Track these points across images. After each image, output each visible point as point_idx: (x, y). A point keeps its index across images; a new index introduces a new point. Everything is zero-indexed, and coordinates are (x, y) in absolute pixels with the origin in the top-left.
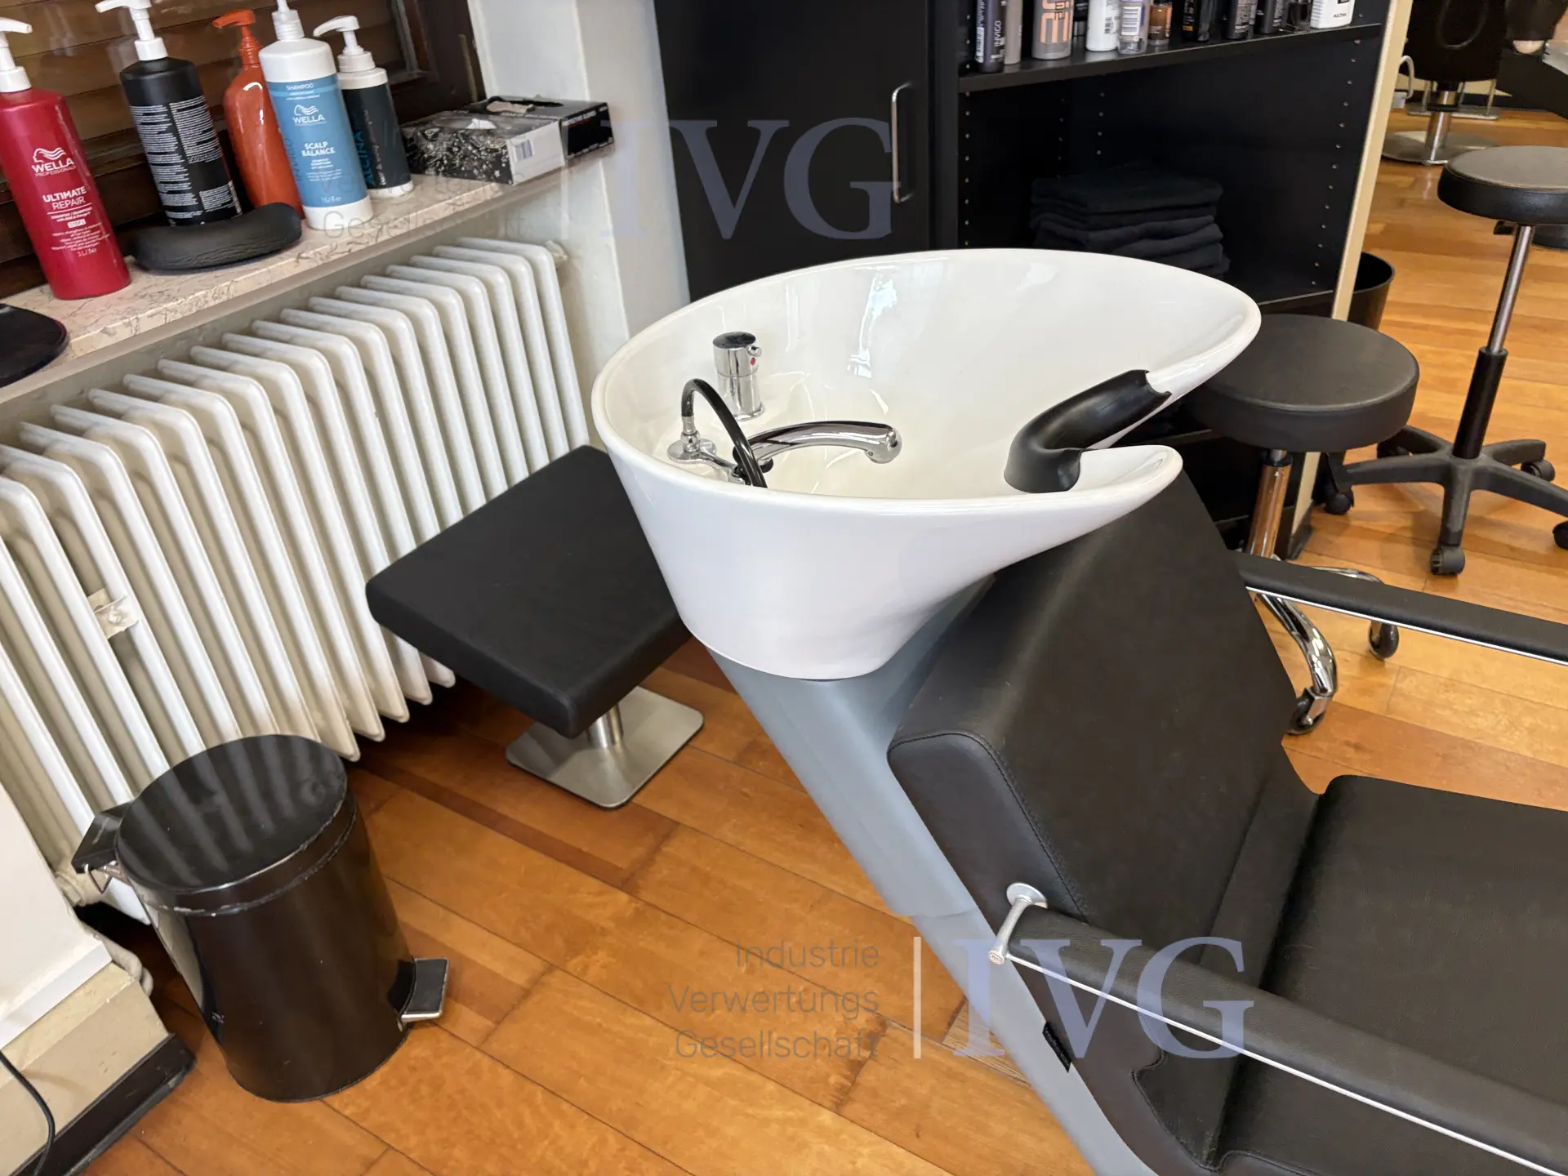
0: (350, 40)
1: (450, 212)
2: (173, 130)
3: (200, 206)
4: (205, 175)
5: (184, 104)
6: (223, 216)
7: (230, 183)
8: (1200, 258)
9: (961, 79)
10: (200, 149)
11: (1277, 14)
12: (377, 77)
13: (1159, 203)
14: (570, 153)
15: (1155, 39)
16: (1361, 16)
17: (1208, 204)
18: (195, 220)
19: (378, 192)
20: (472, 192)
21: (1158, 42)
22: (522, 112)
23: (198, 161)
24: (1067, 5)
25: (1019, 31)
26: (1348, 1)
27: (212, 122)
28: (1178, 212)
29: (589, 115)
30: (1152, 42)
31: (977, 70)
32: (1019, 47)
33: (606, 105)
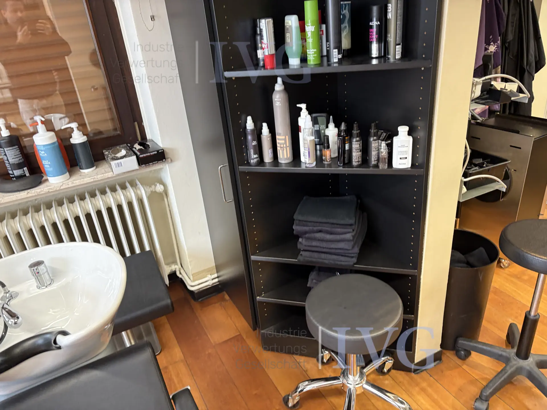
0: (75, 130)
3: (13, 174)
6: (22, 177)
7: (25, 169)
8: (341, 245)
9: (239, 167)
10: (13, 160)
11: (373, 160)
12: (83, 140)
13: (324, 220)
14: (142, 164)
15: (325, 161)
16: (417, 164)
17: (351, 225)
18: (13, 177)
19: (81, 171)
20: (103, 175)
21: (326, 163)
22: (137, 149)
23: (12, 163)
24: (285, 146)
25: (270, 152)
26: (406, 158)
27: (20, 153)
28: (336, 225)
29: (153, 153)
30: (324, 162)
31: (249, 164)
32: (270, 157)
33: (163, 150)
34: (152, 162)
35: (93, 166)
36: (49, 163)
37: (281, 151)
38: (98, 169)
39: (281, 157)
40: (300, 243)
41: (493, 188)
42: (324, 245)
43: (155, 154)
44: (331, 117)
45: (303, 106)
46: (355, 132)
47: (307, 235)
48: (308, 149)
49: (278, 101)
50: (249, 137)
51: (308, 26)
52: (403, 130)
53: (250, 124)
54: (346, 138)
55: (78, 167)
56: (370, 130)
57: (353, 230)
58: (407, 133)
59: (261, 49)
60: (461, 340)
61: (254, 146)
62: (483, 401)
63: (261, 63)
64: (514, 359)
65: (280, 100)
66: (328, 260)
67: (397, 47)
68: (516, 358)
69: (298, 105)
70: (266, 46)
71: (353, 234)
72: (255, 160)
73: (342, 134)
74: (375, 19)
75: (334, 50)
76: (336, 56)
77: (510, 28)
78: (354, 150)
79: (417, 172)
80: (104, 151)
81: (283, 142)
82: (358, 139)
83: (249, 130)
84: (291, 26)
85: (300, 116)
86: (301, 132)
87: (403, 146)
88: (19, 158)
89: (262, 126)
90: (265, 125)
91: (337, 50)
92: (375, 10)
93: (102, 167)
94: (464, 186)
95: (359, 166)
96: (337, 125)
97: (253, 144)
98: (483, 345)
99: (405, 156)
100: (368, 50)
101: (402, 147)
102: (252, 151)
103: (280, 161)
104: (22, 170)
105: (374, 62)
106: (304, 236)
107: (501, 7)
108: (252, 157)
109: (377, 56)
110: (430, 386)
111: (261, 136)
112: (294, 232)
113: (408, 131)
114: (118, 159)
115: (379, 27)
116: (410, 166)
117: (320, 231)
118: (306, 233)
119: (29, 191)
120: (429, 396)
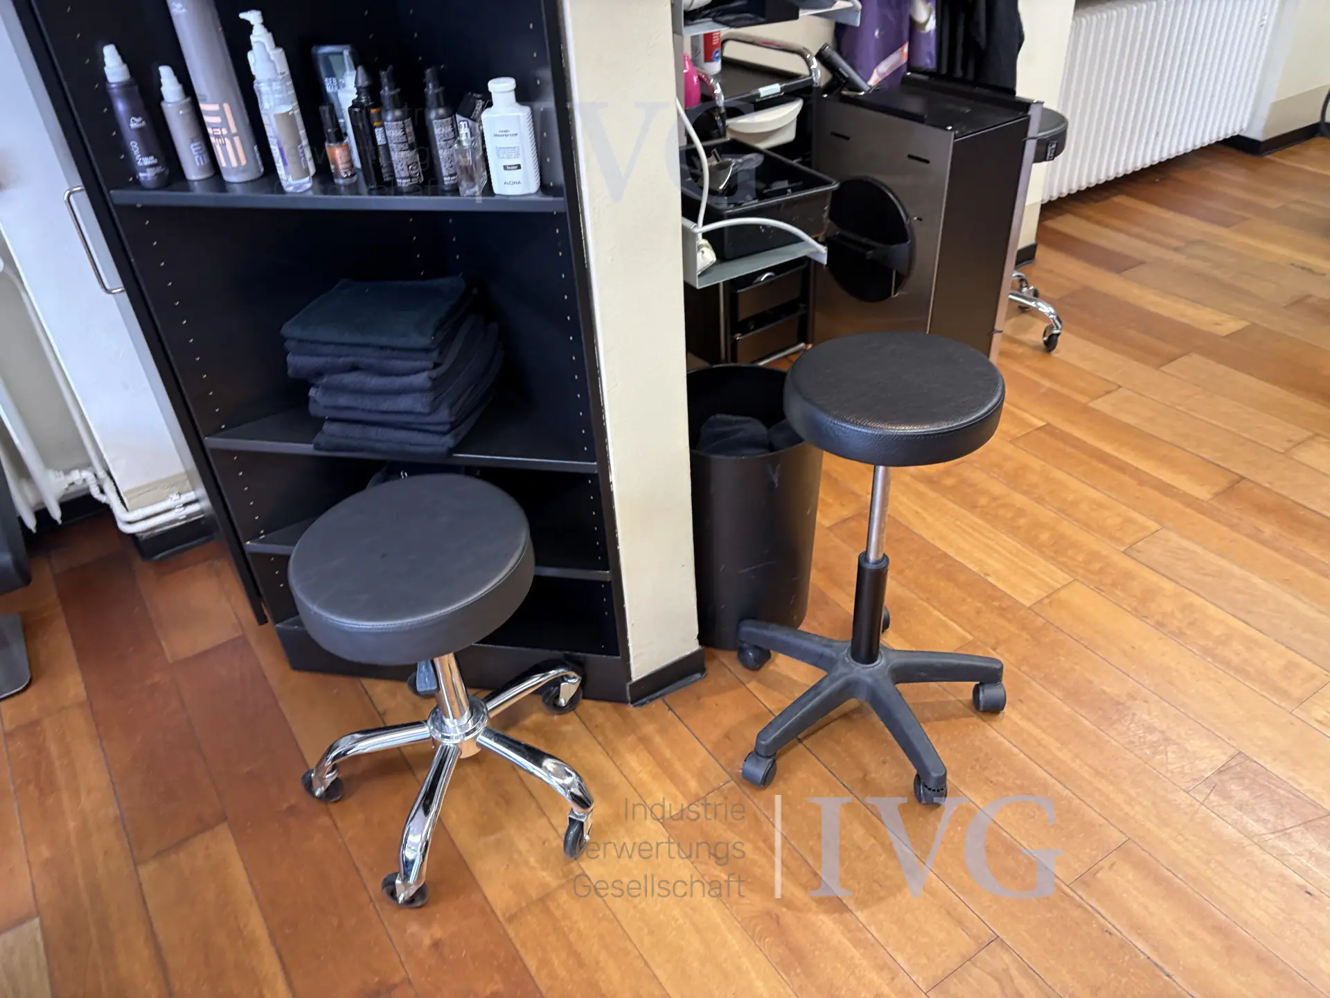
8: (404, 403)
9: (111, 192)
11: (445, 172)
13: (358, 339)
15: (337, 178)
16: (551, 184)
21: (341, 181)
24: (225, 132)
25: (193, 150)
26: (519, 167)
28: (388, 352)
30: (336, 181)
31: (137, 183)
32: (198, 164)
37: (218, 148)
40: (315, 400)
42: (368, 403)
45: (255, 17)
46: (386, 94)
47: (325, 380)
49: (177, 1)
50: (121, 106)
52: (502, 88)
53: (114, 67)
54: (372, 111)
56: (425, 89)
57: (436, 365)
58: (512, 96)
60: (750, 626)
62: (760, 758)
64: (844, 662)
66: (388, 440)
68: (849, 659)
69: (242, 16)
71: (435, 374)
72: (153, 172)
73: (363, 101)
78: (393, 146)
79: (555, 204)
81: (222, 119)
82: (398, 113)
83: (115, 85)
87: (507, 134)
90: (166, 73)
95: (413, 190)
99: (517, 162)
101: (503, 136)
102: (134, 147)
103: (227, 178)
106: (318, 381)
108: (139, 163)
110: (663, 731)
113: (516, 90)
116: (536, 188)
117: (354, 368)
120: (653, 752)
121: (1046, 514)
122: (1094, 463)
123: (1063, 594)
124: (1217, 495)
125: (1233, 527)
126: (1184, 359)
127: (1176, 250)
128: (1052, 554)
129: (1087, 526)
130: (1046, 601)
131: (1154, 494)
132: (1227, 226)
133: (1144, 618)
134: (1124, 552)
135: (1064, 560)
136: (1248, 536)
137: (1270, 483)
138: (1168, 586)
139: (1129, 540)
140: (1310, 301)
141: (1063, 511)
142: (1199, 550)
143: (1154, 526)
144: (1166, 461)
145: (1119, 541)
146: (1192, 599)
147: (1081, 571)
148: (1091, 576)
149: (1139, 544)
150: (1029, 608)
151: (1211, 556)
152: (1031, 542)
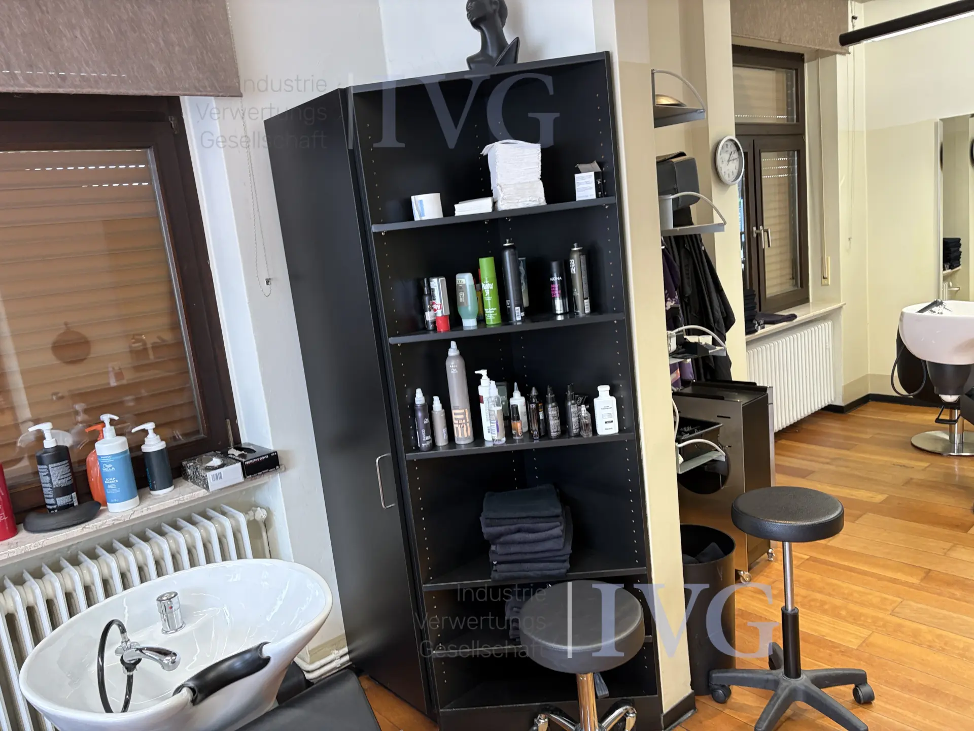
0: (151, 432)
1: (176, 503)
2: (49, 475)
3: (56, 504)
4: (64, 491)
5: (55, 465)
6: (68, 507)
7: (74, 494)
8: (549, 545)
9: (406, 454)
10: (60, 482)
11: (574, 427)
12: (162, 446)
13: (524, 515)
14: (248, 475)
15: (516, 436)
16: (625, 428)
17: (557, 516)
18: (54, 509)
19: (153, 493)
20: (192, 494)
21: (517, 438)
22: (237, 455)
23: (57, 486)
24: (464, 421)
25: (444, 431)
26: (612, 421)
27: (69, 470)
28: (538, 519)
29: (263, 458)
30: (514, 438)
31: (418, 449)
32: (444, 438)
33: (276, 452)
34: (261, 471)
35: (170, 486)
36: (117, 481)
37: (459, 429)
38: (178, 489)
39: (460, 436)
40: (494, 552)
41: (710, 457)
42: (527, 548)
43: (265, 459)
44: (516, 384)
45: (484, 372)
46: (550, 396)
47: (502, 540)
48: (495, 421)
49: (454, 368)
50: (420, 414)
51: (485, 284)
52: (604, 390)
53: (420, 398)
54: (539, 405)
55: (148, 489)
56: (566, 393)
57: (561, 523)
58: (608, 392)
59: (430, 311)
60: (716, 673)
61: (426, 424)
63: (431, 327)
64: (784, 680)
65: (457, 366)
66: (534, 570)
67: (585, 301)
68: (786, 678)
69: (476, 372)
70: (439, 308)
71: (562, 527)
72: (428, 443)
73: (534, 401)
74: (555, 275)
75: (516, 308)
76: (518, 315)
77: (686, 281)
78: (551, 418)
79: (626, 437)
80: (184, 463)
81: (462, 416)
82: (554, 404)
83: (419, 406)
84: (465, 285)
85: (480, 384)
86: (483, 403)
87: (607, 408)
88: (67, 479)
89: (432, 400)
90: (436, 399)
91: (519, 308)
92: (554, 265)
93: (182, 485)
94: (679, 455)
95: (558, 437)
96: (525, 393)
97: (425, 422)
98: (743, 673)
99: (610, 420)
100: (552, 307)
102: (423, 431)
103: (457, 442)
104: (69, 496)
105: (560, 318)
106: (498, 541)
107: (671, 257)
108: (424, 439)
109: (562, 312)
111: (432, 412)
112: (485, 536)
113: (610, 391)
114: (214, 468)
115: (561, 283)
116: (617, 431)
117: (520, 530)
118: (501, 535)
119: (83, 525)
121: (838, 602)
122: (849, 573)
123: (871, 639)
124: (922, 580)
125: (939, 594)
126: (865, 516)
127: (828, 463)
128: (853, 621)
129: (862, 604)
130: (864, 644)
131: (890, 584)
132: (848, 449)
133: (920, 645)
134: (890, 614)
135: (861, 622)
136: (949, 597)
137: (946, 571)
138: (923, 627)
139: (890, 608)
140: (914, 481)
141: (846, 599)
142: (928, 607)
143: (899, 600)
144: (885, 567)
145: (885, 610)
146: (939, 632)
147: (874, 627)
148: (879, 628)
149: (896, 609)
150: (857, 649)
151: (937, 610)
152: (838, 616)
